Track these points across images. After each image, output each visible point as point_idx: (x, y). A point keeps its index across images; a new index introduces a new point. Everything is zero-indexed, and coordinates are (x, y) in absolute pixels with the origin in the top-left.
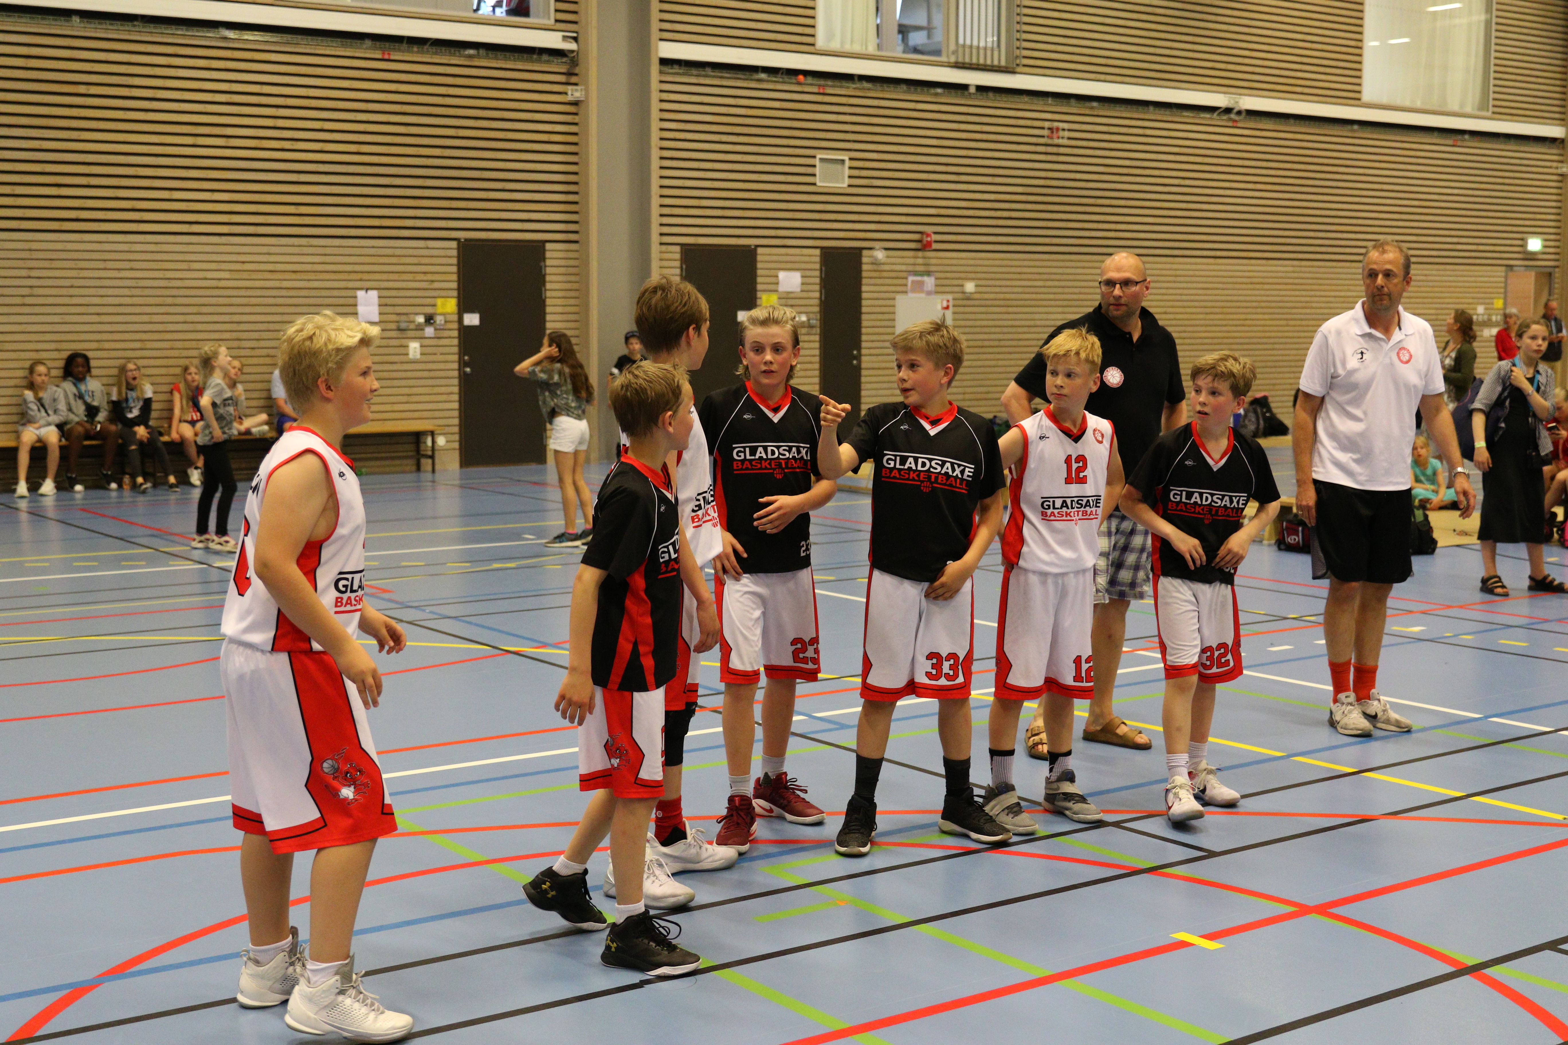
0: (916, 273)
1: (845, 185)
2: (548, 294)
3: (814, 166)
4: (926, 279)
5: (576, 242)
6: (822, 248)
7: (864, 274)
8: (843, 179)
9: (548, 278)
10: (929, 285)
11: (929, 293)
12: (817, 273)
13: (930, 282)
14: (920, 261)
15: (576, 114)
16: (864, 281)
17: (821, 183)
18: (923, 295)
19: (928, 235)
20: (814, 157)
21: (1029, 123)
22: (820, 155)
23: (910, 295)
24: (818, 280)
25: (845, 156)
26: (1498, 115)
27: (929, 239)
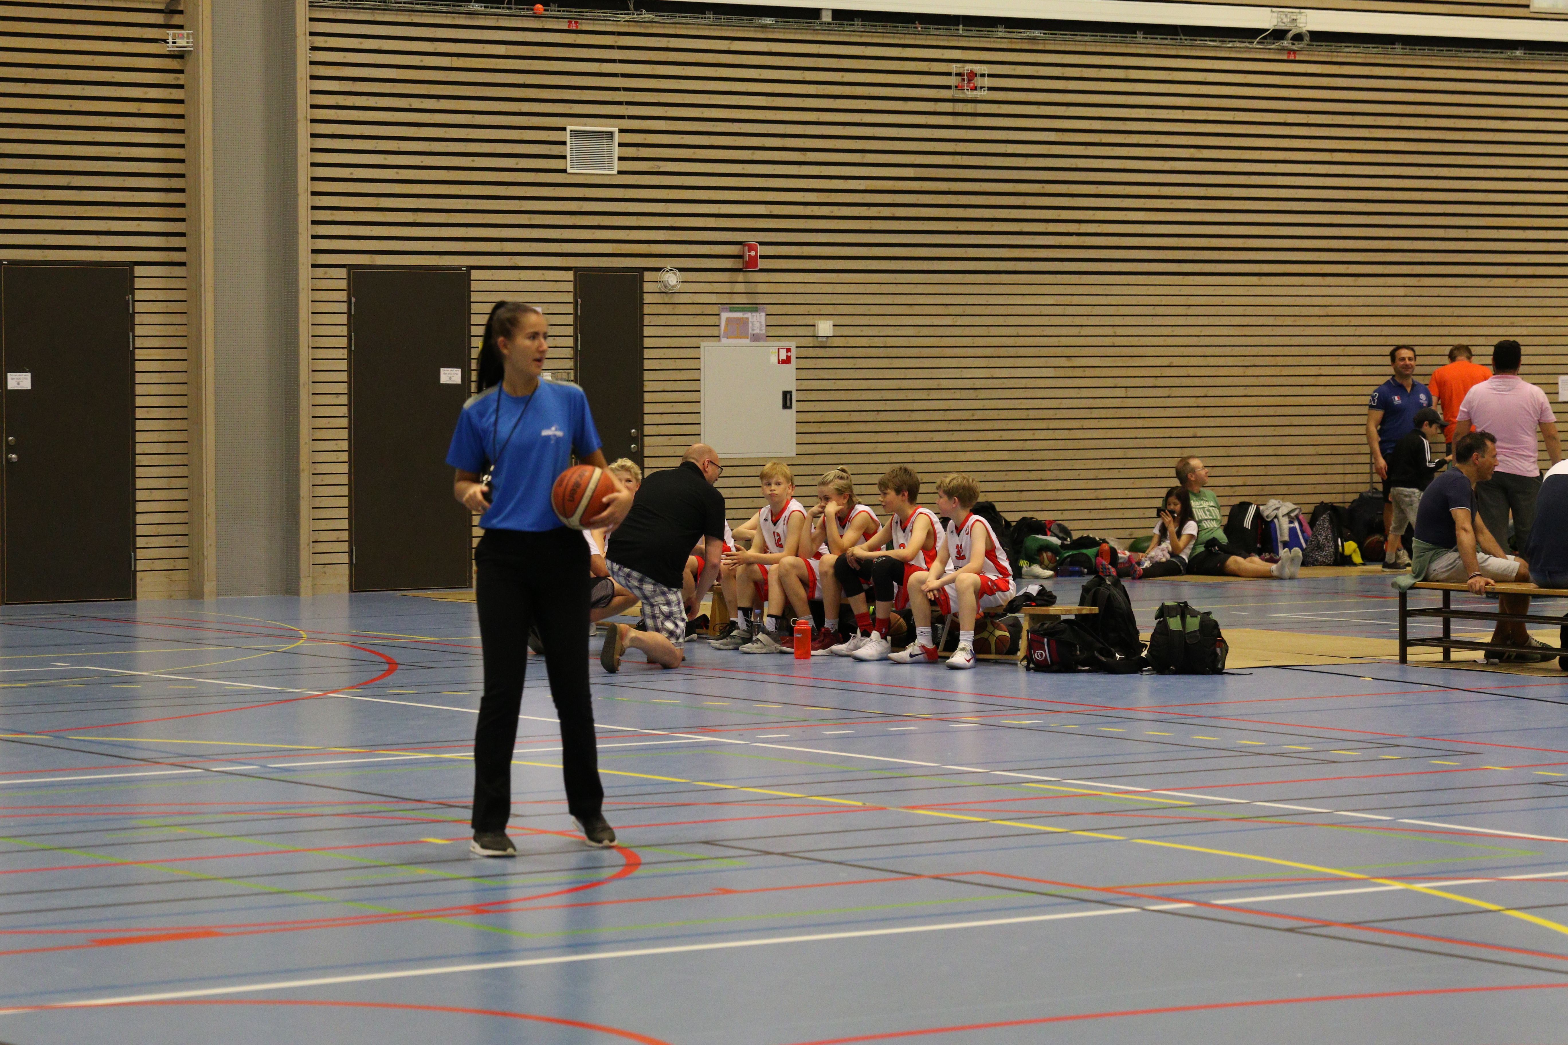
0: (732, 307)
1: (615, 172)
2: (139, 343)
3: (564, 143)
4: (749, 315)
5: (183, 264)
6: (576, 270)
7: (647, 310)
8: (611, 161)
9: (138, 319)
10: (757, 325)
11: (756, 338)
12: (570, 309)
13: (757, 321)
14: (740, 288)
15: (181, 72)
16: (647, 320)
17: (575, 170)
18: (747, 341)
19: (751, 247)
20: (564, 129)
22: (573, 125)
23: (724, 340)
24: (570, 320)
25: (613, 127)
27: (753, 253)
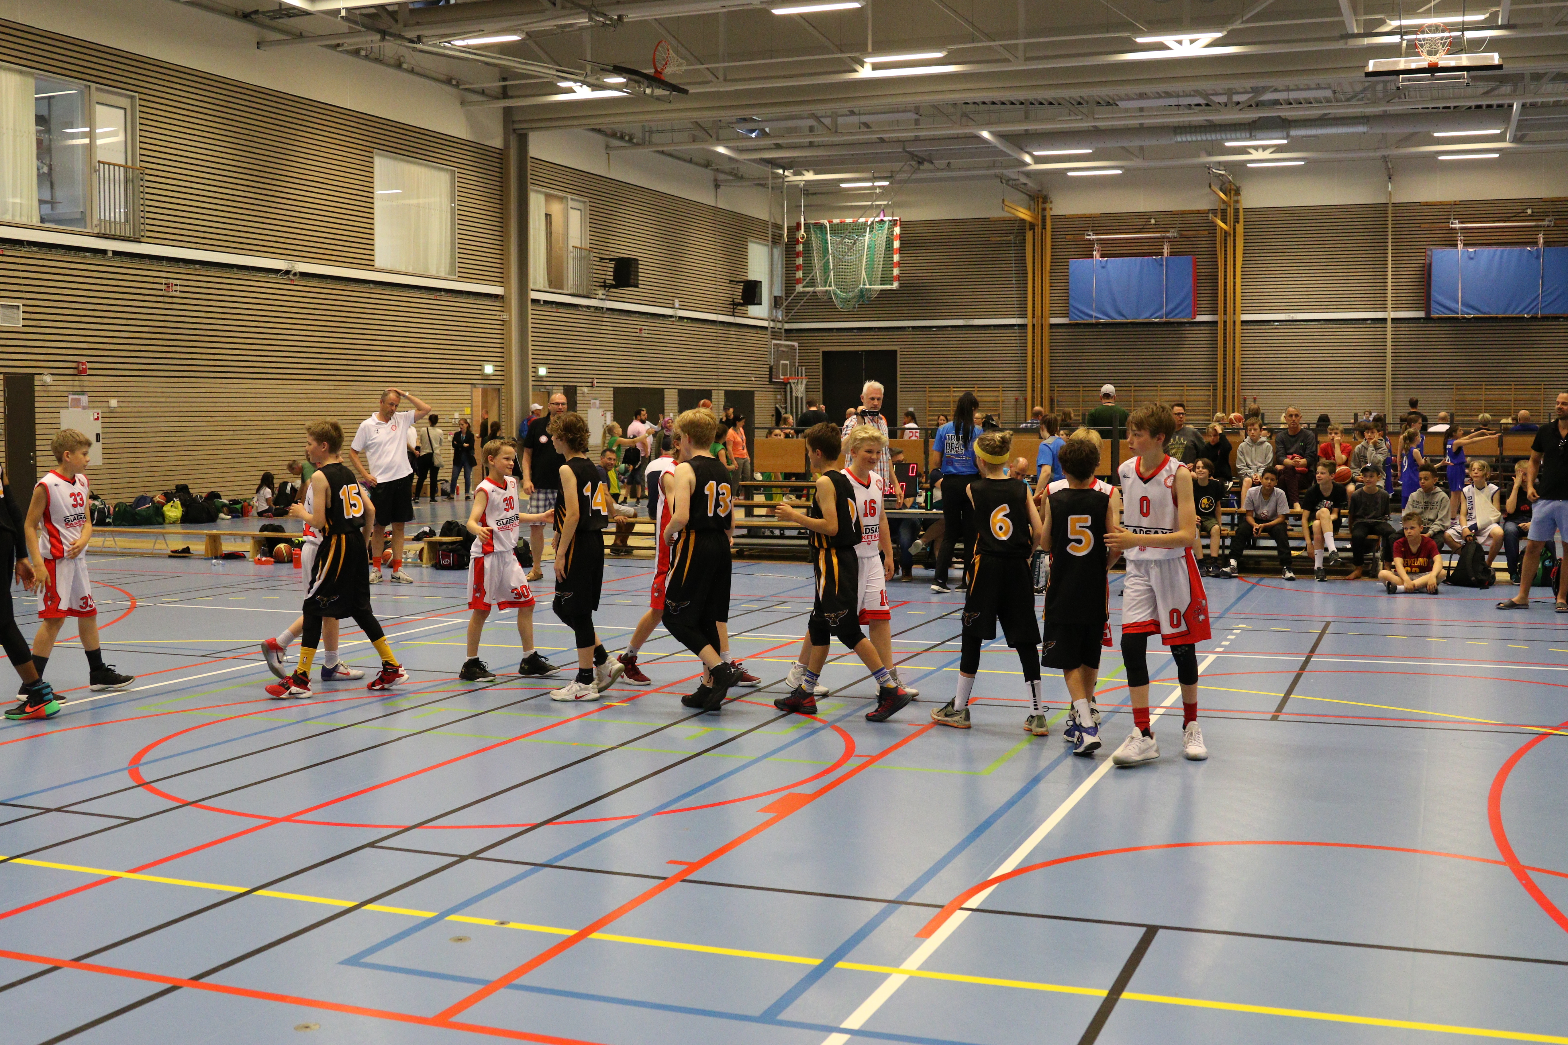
0: (74, 393)
1: (21, 325)
4: (80, 397)
6: (5, 374)
7: (36, 394)
8: (19, 320)
10: (84, 402)
11: (84, 408)
12: (3, 393)
13: (84, 399)
14: (77, 383)
16: (37, 399)
18: (80, 409)
19: (83, 364)
21: (151, 280)
23: (71, 409)
24: (3, 399)
25: (20, 303)
26: (462, 278)
27: (83, 367)
